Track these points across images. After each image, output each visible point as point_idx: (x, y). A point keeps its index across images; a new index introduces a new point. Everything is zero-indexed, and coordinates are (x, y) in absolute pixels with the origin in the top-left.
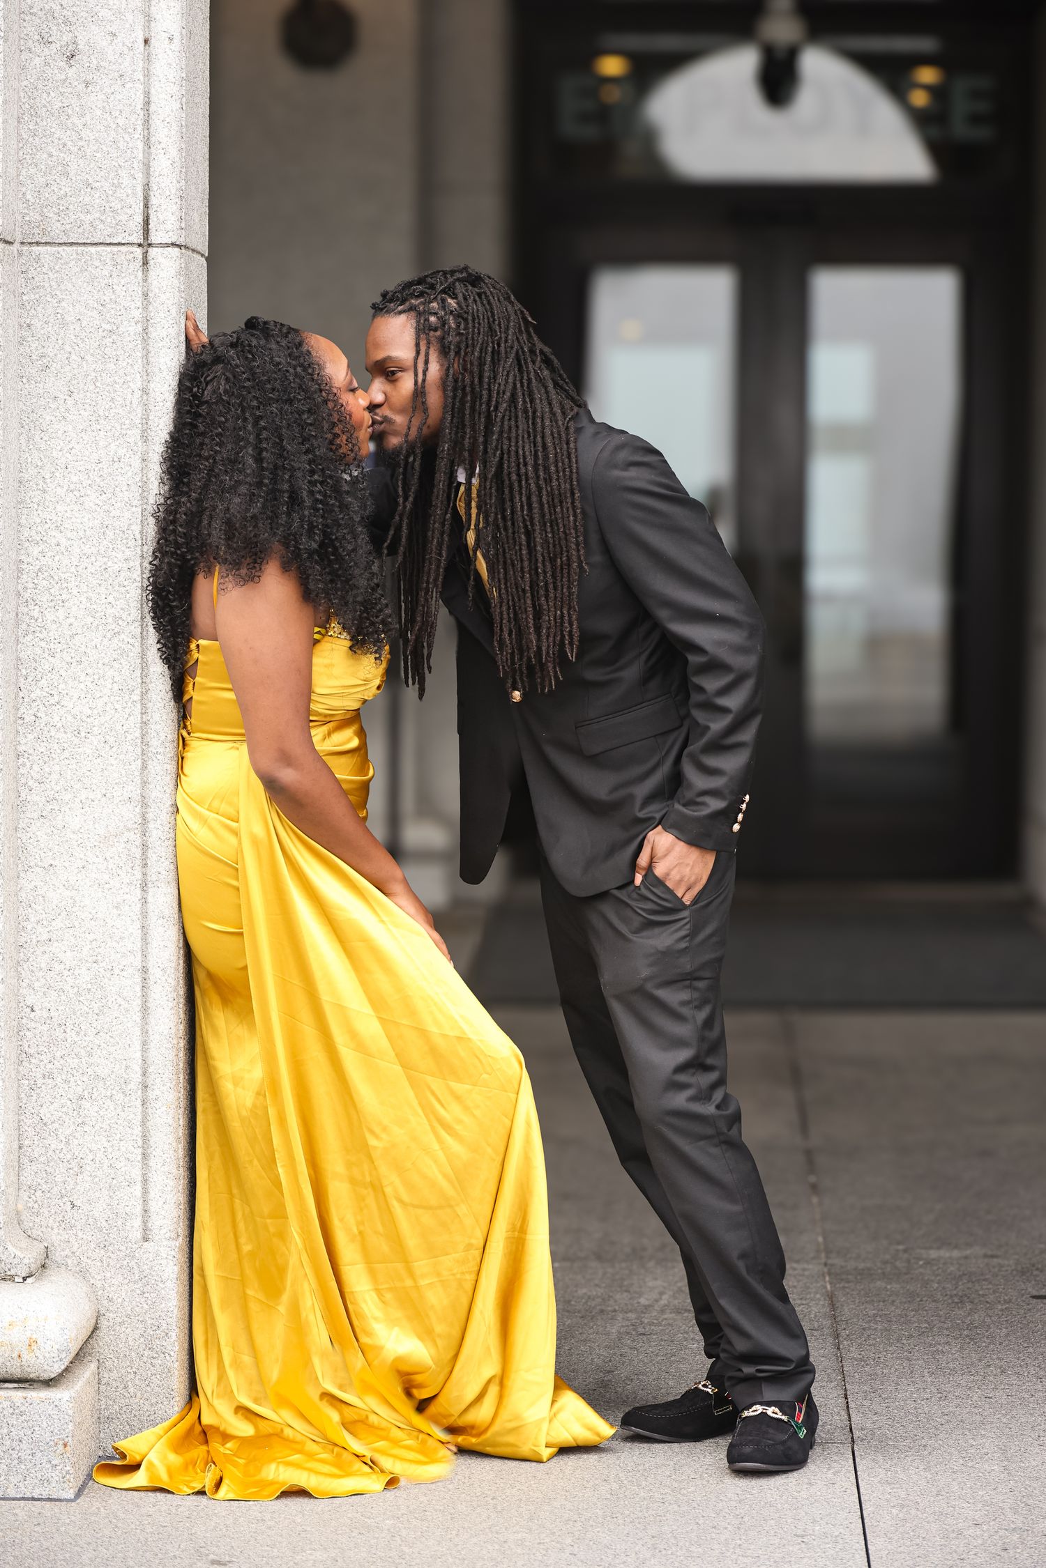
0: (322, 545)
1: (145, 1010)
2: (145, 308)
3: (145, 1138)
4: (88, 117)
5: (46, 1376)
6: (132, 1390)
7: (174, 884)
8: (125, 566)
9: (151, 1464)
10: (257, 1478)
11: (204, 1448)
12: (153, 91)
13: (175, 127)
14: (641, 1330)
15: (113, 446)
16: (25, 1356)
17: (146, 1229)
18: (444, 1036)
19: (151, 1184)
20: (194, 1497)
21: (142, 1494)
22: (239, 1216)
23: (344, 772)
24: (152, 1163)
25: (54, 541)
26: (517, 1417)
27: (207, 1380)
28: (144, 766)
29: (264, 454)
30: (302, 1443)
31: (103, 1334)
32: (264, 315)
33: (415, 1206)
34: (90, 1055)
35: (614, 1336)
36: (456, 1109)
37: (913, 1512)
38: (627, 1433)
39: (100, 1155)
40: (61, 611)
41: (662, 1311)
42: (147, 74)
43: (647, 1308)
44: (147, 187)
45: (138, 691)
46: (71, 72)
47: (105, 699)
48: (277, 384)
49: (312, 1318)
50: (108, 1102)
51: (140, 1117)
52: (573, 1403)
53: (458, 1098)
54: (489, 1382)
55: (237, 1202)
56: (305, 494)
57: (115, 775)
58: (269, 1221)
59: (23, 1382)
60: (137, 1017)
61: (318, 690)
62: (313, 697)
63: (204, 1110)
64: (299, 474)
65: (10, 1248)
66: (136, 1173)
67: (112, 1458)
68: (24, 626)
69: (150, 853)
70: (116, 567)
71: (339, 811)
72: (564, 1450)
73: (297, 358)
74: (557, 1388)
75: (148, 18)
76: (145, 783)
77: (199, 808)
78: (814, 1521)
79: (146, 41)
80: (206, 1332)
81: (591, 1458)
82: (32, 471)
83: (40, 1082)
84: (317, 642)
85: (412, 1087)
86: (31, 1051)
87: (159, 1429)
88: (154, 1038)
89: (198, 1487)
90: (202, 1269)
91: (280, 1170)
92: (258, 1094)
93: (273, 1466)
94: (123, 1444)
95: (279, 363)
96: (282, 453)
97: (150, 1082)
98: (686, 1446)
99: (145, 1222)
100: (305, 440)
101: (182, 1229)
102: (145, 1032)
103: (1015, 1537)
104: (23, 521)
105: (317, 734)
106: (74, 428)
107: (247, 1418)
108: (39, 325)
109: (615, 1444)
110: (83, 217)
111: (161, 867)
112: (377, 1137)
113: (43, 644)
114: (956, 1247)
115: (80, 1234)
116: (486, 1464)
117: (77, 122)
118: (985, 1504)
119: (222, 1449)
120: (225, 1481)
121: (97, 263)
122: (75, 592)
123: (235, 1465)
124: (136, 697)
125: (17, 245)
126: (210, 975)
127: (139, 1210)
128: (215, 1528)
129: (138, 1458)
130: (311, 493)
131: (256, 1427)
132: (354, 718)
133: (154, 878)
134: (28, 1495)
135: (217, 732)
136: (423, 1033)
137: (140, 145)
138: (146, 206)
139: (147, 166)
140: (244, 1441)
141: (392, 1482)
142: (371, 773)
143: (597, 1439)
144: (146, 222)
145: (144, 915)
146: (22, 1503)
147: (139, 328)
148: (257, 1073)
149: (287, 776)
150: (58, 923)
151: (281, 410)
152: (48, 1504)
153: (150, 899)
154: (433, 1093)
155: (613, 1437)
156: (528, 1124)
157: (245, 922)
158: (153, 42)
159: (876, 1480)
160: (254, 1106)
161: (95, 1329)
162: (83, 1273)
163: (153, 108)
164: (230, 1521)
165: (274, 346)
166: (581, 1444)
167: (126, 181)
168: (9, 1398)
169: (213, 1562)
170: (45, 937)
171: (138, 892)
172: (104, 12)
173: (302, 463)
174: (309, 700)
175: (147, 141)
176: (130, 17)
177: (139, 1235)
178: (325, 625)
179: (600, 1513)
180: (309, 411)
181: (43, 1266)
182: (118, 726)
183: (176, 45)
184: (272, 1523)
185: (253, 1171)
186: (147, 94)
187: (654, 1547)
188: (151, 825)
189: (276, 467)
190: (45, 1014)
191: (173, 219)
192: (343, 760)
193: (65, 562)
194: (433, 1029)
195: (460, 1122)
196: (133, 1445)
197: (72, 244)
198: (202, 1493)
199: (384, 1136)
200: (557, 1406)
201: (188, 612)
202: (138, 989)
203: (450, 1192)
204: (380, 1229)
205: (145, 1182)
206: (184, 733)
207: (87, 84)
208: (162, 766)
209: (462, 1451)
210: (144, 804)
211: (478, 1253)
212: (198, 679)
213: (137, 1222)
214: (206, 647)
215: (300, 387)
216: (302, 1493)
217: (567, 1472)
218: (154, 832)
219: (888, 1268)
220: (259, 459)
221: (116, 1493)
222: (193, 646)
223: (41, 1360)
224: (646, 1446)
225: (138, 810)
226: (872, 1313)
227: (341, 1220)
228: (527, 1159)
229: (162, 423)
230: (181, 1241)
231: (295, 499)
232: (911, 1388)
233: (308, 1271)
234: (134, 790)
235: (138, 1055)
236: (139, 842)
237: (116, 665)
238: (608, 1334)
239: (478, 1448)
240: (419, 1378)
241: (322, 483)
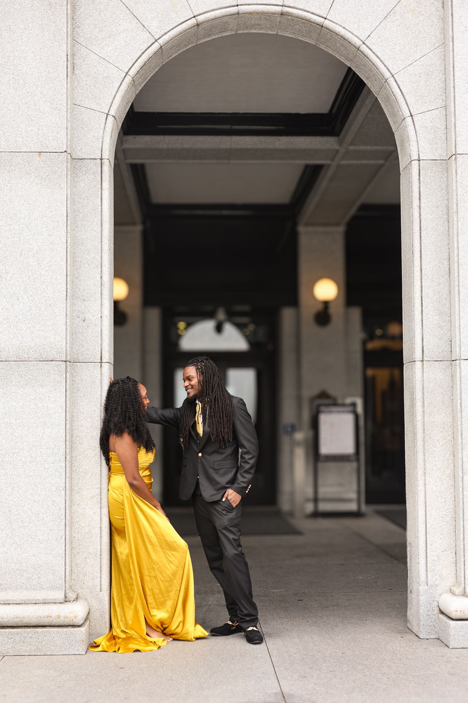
0: (136, 428)
1: (101, 537)
2: (101, 377)
3: (101, 567)
4: (88, 334)
5: (78, 624)
6: (97, 627)
7: (108, 508)
8: (97, 435)
9: (102, 645)
10: (127, 648)
11: (114, 641)
12: (103, 328)
13: (108, 336)
14: (210, 610)
15: (94, 408)
16: (74, 620)
17: (101, 588)
18: (171, 541)
19: (102, 578)
20: (113, 653)
21: (101, 652)
22: (122, 585)
23: (146, 481)
24: (102, 573)
25: (80, 429)
26: (187, 630)
27: (114, 624)
28: (101, 480)
29: (123, 408)
30: (138, 639)
31: (90, 614)
32: (131, 377)
33: (164, 581)
34: (88, 548)
35: (204, 611)
36: (173, 558)
37: (280, 651)
38: (211, 634)
39: (90, 571)
40: (82, 445)
41: (214, 605)
42: (101, 324)
43: (210, 605)
44: (101, 350)
45: (100, 463)
46: (84, 324)
47: (92, 465)
48: (128, 392)
49: (139, 609)
50: (92, 559)
51: (99, 562)
52: (199, 627)
53: (174, 555)
54: (180, 622)
55: (121, 582)
56: (132, 417)
57: (94, 483)
58: (129, 586)
59: (73, 626)
60: (99, 538)
61: (139, 462)
62: (139, 464)
63: (114, 560)
64: (131, 413)
65: (70, 594)
66: (99, 575)
67: (93, 644)
68: (73, 449)
69: (102, 501)
70: (95, 435)
71: (146, 490)
72: (197, 639)
73: (134, 387)
74: (195, 624)
75: (102, 312)
76: (101, 484)
77: (114, 490)
78: (258, 654)
79: (101, 317)
80: (114, 613)
81: (204, 640)
82: (75, 414)
83: (76, 554)
84: (138, 451)
85: (163, 553)
86: (74, 547)
87: (104, 636)
88: (103, 543)
89: (114, 650)
90: (113, 598)
91: (132, 575)
92: (127, 556)
93: (131, 644)
94: (96, 640)
95: (130, 387)
96: (127, 408)
97: (102, 554)
98: (225, 637)
99: (101, 587)
100: (133, 405)
101: (109, 589)
102: (101, 542)
103: (305, 656)
104: (73, 425)
105: (140, 472)
106: (85, 404)
107: (124, 633)
108: (77, 380)
109: (209, 637)
110: (87, 356)
111: (105, 503)
112: (156, 565)
113: (78, 453)
114: (278, 589)
115: (85, 590)
116: (180, 642)
117: (86, 335)
118: (297, 649)
119: (118, 641)
120: (120, 649)
121: (90, 367)
122: (85, 441)
123: (122, 644)
124: (99, 464)
125: (72, 363)
126: (115, 528)
127: (99, 584)
128: (119, 660)
129: (99, 644)
130: (133, 417)
131: (126, 635)
132: (148, 468)
133: (103, 506)
134: (74, 654)
135: (118, 472)
136: (166, 541)
137: (100, 340)
138: (101, 354)
139: (101, 345)
140: (123, 639)
141: (159, 647)
142: (153, 480)
143: (204, 636)
144: (101, 357)
145: (101, 515)
146: (73, 656)
147: (100, 381)
148: (127, 551)
149: (135, 482)
150: (81, 517)
151: (128, 398)
152: (79, 656)
153: (102, 511)
154: (168, 555)
155: (208, 635)
156: (189, 561)
157: (125, 516)
158: (103, 317)
159: (270, 644)
160: (126, 559)
161: (89, 613)
162: (86, 600)
163: (103, 332)
164: (123, 658)
165: (130, 383)
166: (201, 637)
167: (97, 348)
168: (70, 630)
169: (120, 668)
170: (78, 520)
171: (100, 510)
172: (92, 311)
173: (131, 410)
174: (138, 465)
175: (101, 339)
176: (97, 312)
177: (99, 590)
178: (140, 447)
179: (208, 653)
180: (135, 399)
181: (77, 598)
182: (95, 471)
183: (108, 318)
184: (132, 658)
185: (125, 574)
186: (101, 329)
187: (222, 661)
188: (102, 494)
189: (126, 410)
190: (78, 538)
191: (107, 357)
192: (146, 478)
193: (83, 434)
194: (168, 540)
195: (174, 561)
196: (98, 641)
197: (84, 362)
198: (115, 651)
199: (157, 565)
200: (195, 628)
201: (108, 445)
202: (99, 532)
203: (172, 578)
204: (156, 587)
205: (101, 577)
206: (110, 473)
207: (88, 327)
208: (105, 480)
209: (174, 639)
210: (101, 489)
211: (178, 592)
212: (112, 461)
213: (99, 587)
214: (113, 454)
215: (133, 393)
216: (138, 651)
217: (199, 644)
218: (103, 496)
219: (264, 594)
220: (122, 409)
221: (95, 653)
222: (110, 454)
223: (78, 621)
224: (216, 637)
225: (99, 490)
226: (262, 605)
227: (147, 585)
228: (189, 569)
229: (104, 401)
230: (109, 591)
231: (130, 419)
232: (274, 622)
233: (139, 598)
234: (98, 486)
235: (99, 547)
236: (100, 498)
237: (94, 457)
238: (203, 611)
239: (178, 638)
240: (165, 622)
241: (136, 415)
